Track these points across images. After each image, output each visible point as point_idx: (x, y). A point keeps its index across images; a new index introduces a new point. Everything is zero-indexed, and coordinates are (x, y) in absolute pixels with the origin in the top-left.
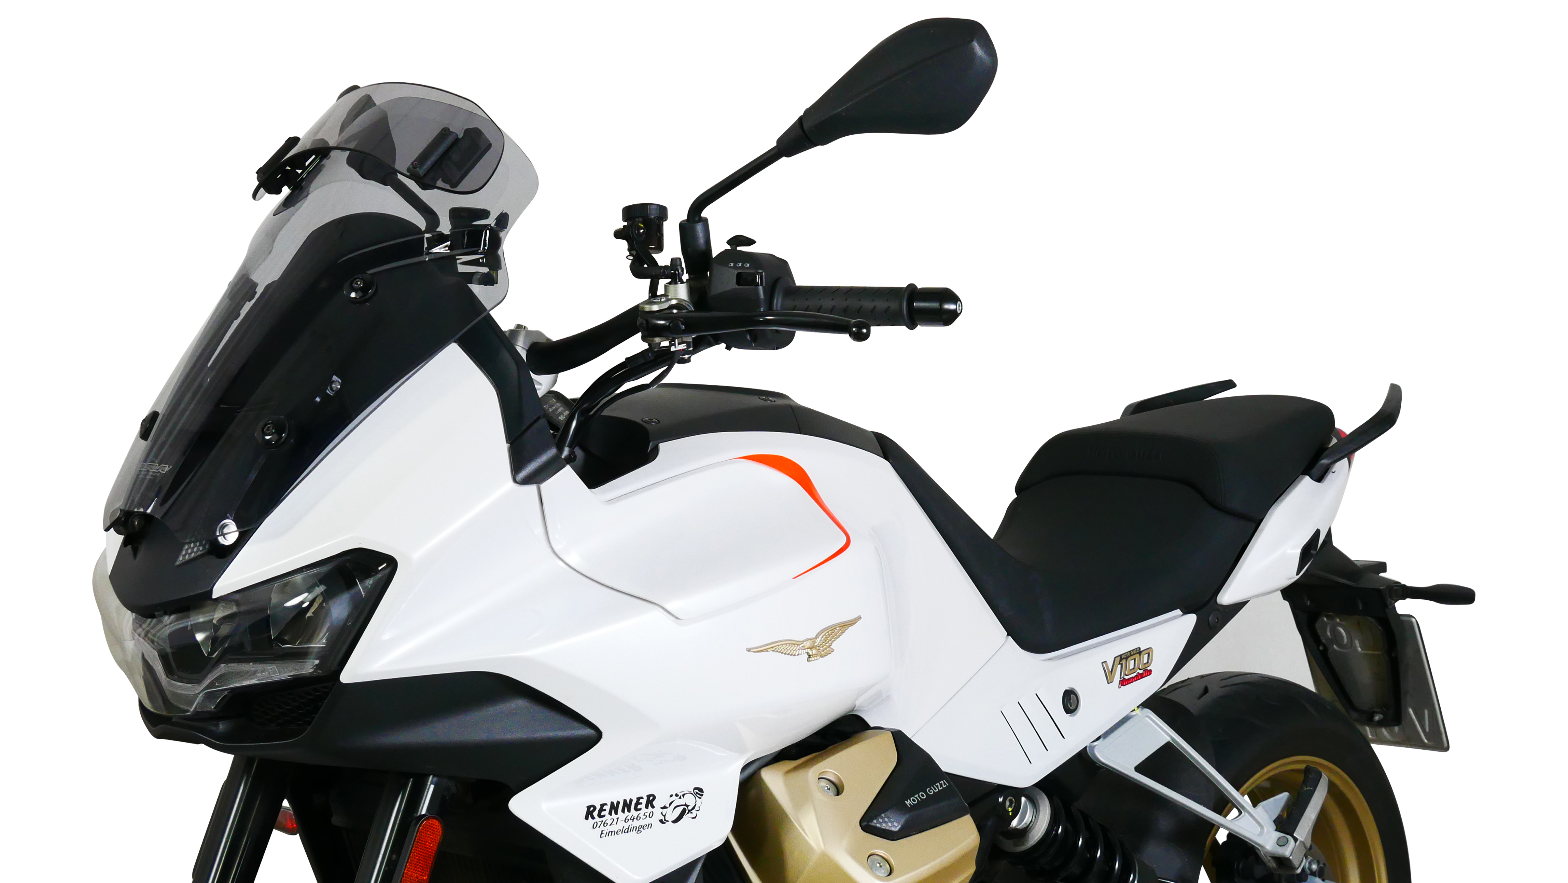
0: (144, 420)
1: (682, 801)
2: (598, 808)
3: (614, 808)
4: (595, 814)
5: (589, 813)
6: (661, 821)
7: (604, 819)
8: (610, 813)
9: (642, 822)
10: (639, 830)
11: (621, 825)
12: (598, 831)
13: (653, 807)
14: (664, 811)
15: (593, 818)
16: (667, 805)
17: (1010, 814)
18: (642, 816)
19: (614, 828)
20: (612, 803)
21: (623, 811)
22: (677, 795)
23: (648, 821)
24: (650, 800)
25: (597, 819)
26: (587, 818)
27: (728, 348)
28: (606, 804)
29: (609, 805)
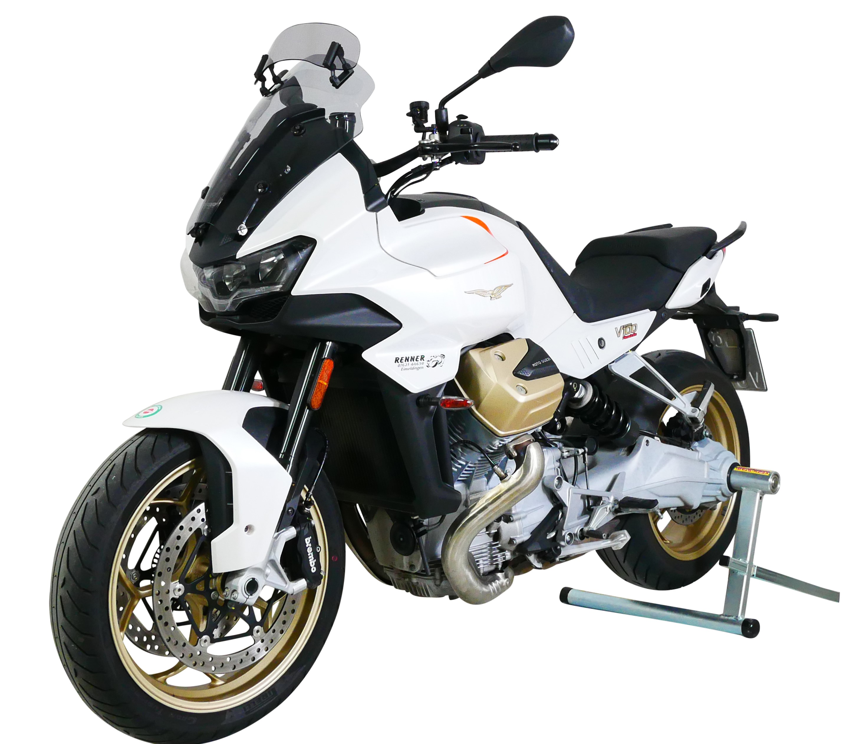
0: (203, 190)
1: (436, 359)
2: (400, 359)
3: (407, 359)
4: (399, 361)
5: (397, 360)
6: (427, 366)
7: (402, 363)
8: (405, 361)
9: (419, 366)
10: (418, 369)
11: (410, 366)
12: (400, 368)
13: (423, 360)
14: (428, 362)
15: (398, 362)
16: (430, 360)
17: (575, 390)
18: (419, 363)
19: (407, 367)
20: (406, 357)
21: (411, 361)
22: (434, 356)
23: (421, 366)
24: (422, 358)
25: (400, 363)
26: (395, 362)
27: (456, 164)
28: (403, 357)
29: (405, 358)
